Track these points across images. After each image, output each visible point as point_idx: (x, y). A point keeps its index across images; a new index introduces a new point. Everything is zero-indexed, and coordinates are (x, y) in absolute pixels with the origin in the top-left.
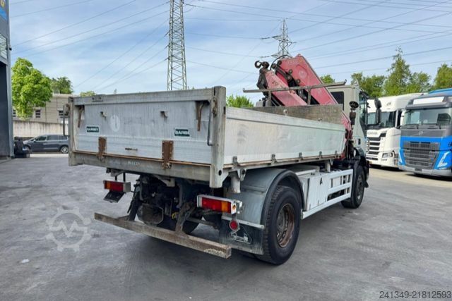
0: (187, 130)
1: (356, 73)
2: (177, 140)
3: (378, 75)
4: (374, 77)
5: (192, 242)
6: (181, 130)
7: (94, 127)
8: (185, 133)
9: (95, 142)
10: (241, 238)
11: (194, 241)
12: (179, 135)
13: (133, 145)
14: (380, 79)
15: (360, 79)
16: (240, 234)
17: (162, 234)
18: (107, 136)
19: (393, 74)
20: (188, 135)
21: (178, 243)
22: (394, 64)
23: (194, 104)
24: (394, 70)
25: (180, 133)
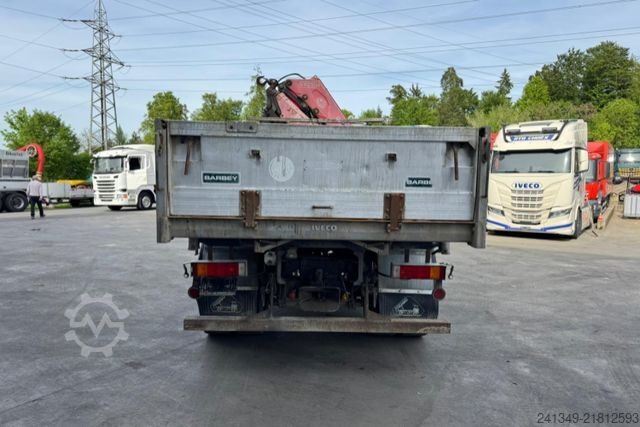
0: (429, 179)
1: (209, 93)
2: (410, 192)
3: (235, 99)
4: (230, 101)
5: (397, 325)
6: (417, 179)
7: (227, 175)
8: (425, 182)
9: (231, 199)
10: (409, 311)
11: (402, 323)
12: (414, 185)
13: (323, 201)
14: (238, 105)
15: (214, 102)
16: (408, 306)
17: (344, 325)
18: (262, 189)
19: (254, 100)
20: (429, 186)
21: (373, 331)
22: (253, 87)
23: (443, 147)
24: (254, 94)
25: (415, 182)
